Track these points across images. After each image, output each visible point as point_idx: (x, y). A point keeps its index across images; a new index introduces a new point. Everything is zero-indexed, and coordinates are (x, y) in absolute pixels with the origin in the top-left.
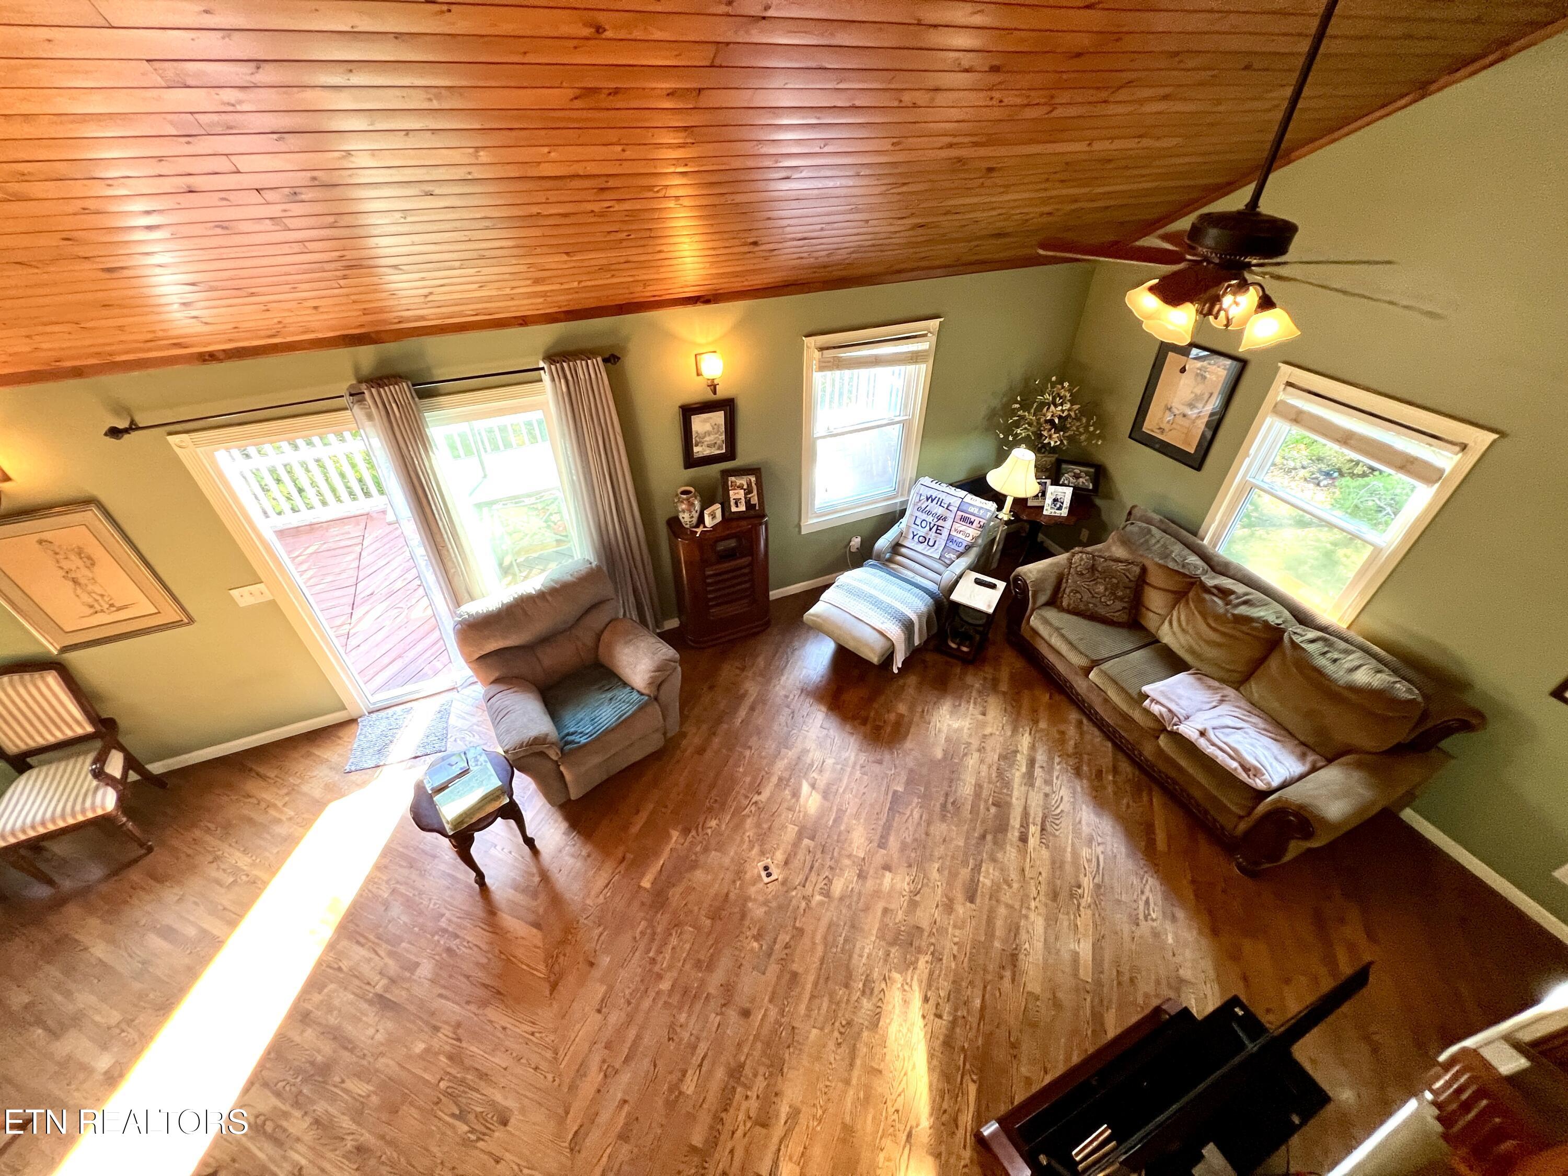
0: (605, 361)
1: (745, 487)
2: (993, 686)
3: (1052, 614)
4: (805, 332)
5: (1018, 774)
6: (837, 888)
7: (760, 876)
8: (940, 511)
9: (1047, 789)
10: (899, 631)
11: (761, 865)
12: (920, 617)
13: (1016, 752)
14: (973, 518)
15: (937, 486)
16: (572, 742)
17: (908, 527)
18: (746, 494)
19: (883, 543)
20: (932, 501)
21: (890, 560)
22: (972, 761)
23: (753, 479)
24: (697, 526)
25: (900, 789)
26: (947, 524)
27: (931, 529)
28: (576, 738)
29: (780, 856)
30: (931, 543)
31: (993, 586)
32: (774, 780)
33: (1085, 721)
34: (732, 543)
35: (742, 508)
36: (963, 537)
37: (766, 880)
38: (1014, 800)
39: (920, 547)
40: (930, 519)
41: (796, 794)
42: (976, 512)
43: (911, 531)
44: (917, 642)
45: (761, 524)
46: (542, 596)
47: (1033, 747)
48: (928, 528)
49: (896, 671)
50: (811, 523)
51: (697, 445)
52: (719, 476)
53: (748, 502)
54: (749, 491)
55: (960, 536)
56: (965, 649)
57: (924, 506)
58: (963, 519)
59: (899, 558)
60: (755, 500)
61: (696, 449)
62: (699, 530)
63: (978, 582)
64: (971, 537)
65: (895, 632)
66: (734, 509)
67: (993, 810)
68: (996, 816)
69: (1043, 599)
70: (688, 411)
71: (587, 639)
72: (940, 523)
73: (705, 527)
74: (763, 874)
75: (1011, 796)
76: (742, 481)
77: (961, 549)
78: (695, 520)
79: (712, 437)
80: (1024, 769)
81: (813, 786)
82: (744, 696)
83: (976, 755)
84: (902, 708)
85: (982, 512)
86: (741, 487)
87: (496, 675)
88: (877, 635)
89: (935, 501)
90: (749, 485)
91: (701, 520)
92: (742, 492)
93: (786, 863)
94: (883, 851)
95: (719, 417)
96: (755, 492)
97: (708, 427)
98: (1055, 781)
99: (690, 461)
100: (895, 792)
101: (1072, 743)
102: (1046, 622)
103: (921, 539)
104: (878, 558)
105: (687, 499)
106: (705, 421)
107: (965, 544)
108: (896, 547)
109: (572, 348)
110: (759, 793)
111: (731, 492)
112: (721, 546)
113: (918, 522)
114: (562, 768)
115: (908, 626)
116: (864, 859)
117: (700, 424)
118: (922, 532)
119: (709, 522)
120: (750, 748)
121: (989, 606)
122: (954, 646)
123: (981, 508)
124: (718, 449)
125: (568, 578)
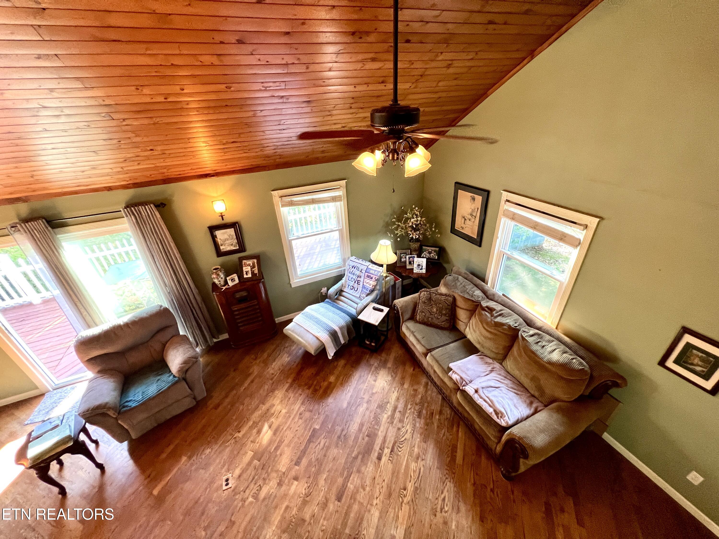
0: (157, 206)
1: (251, 265)
2: (383, 364)
3: (410, 324)
4: (272, 189)
5: (386, 416)
6: (263, 494)
7: (222, 485)
8: (358, 273)
9: (400, 425)
10: (327, 336)
11: (225, 478)
12: (341, 328)
13: (388, 402)
14: (372, 276)
15: (357, 261)
16: (127, 406)
17: (346, 281)
18: (251, 269)
19: (332, 290)
20: (355, 268)
21: (337, 299)
22: (361, 410)
23: (255, 261)
24: (224, 286)
25: (317, 427)
26: (362, 279)
27: (355, 282)
28: (130, 404)
29: (237, 472)
30: (356, 289)
31: (382, 311)
32: (251, 423)
33: (430, 383)
34: (244, 294)
35: (250, 275)
36: (368, 286)
37: (225, 488)
38: (380, 433)
39: (351, 292)
40: (354, 277)
41: (259, 432)
42: (373, 273)
43: (347, 283)
44: (343, 342)
45: (260, 282)
46: (127, 325)
47: (398, 399)
48: (354, 282)
49: (330, 358)
50: (296, 282)
51: (222, 245)
52: (237, 260)
53: (253, 273)
54: (253, 267)
55: (367, 285)
56: (373, 344)
57: (351, 271)
58: (368, 276)
59: (342, 298)
60: (256, 271)
61: (221, 248)
62: (224, 288)
63: (375, 309)
64: (372, 286)
65: (325, 337)
66: (245, 276)
67: (366, 439)
68: (367, 443)
69: (407, 316)
70: (212, 229)
71: (157, 347)
72: (359, 279)
73: (229, 286)
74: (224, 483)
75: (379, 430)
76: (250, 262)
77: (368, 292)
78: (222, 283)
79: (230, 241)
80: (389, 413)
81: (270, 427)
83: (365, 405)
84: (332, 379)
85: (376, 272)
86: (249, 265)
87: (99, 368)
88: (315, 339)
89: (356, 268)
90: (254, 264)
91: (226, 283)
92: (249, 267)
93: (239, 476)
94: (297, 467)
95: (231, 231)
96: (256, 267)
97: (226, 236)
98: (405, 420)
99: (219, 253)
100: (314, 429)
101: (420, 396)
102: (408, 328)
103: (352, 288)
104: (330, 298)
105: (216, 273)
106: (224, 233)
107: (369, 289)
108: (340, 292)
109: (137, 201)
110: (239, 432)
111: (244, 268)
112: (238, 295)
113: (350, 279)
114: (119, 422)
115: (334, 335)
116: (284, 473)
117: (220, 234)
118: (352, 284)
119: (231, 284)
120: (243, 404)
121: (377, 321)
122: (368, 343)
123: (375, 271)
124: (235, 247)
125: (145, 315)
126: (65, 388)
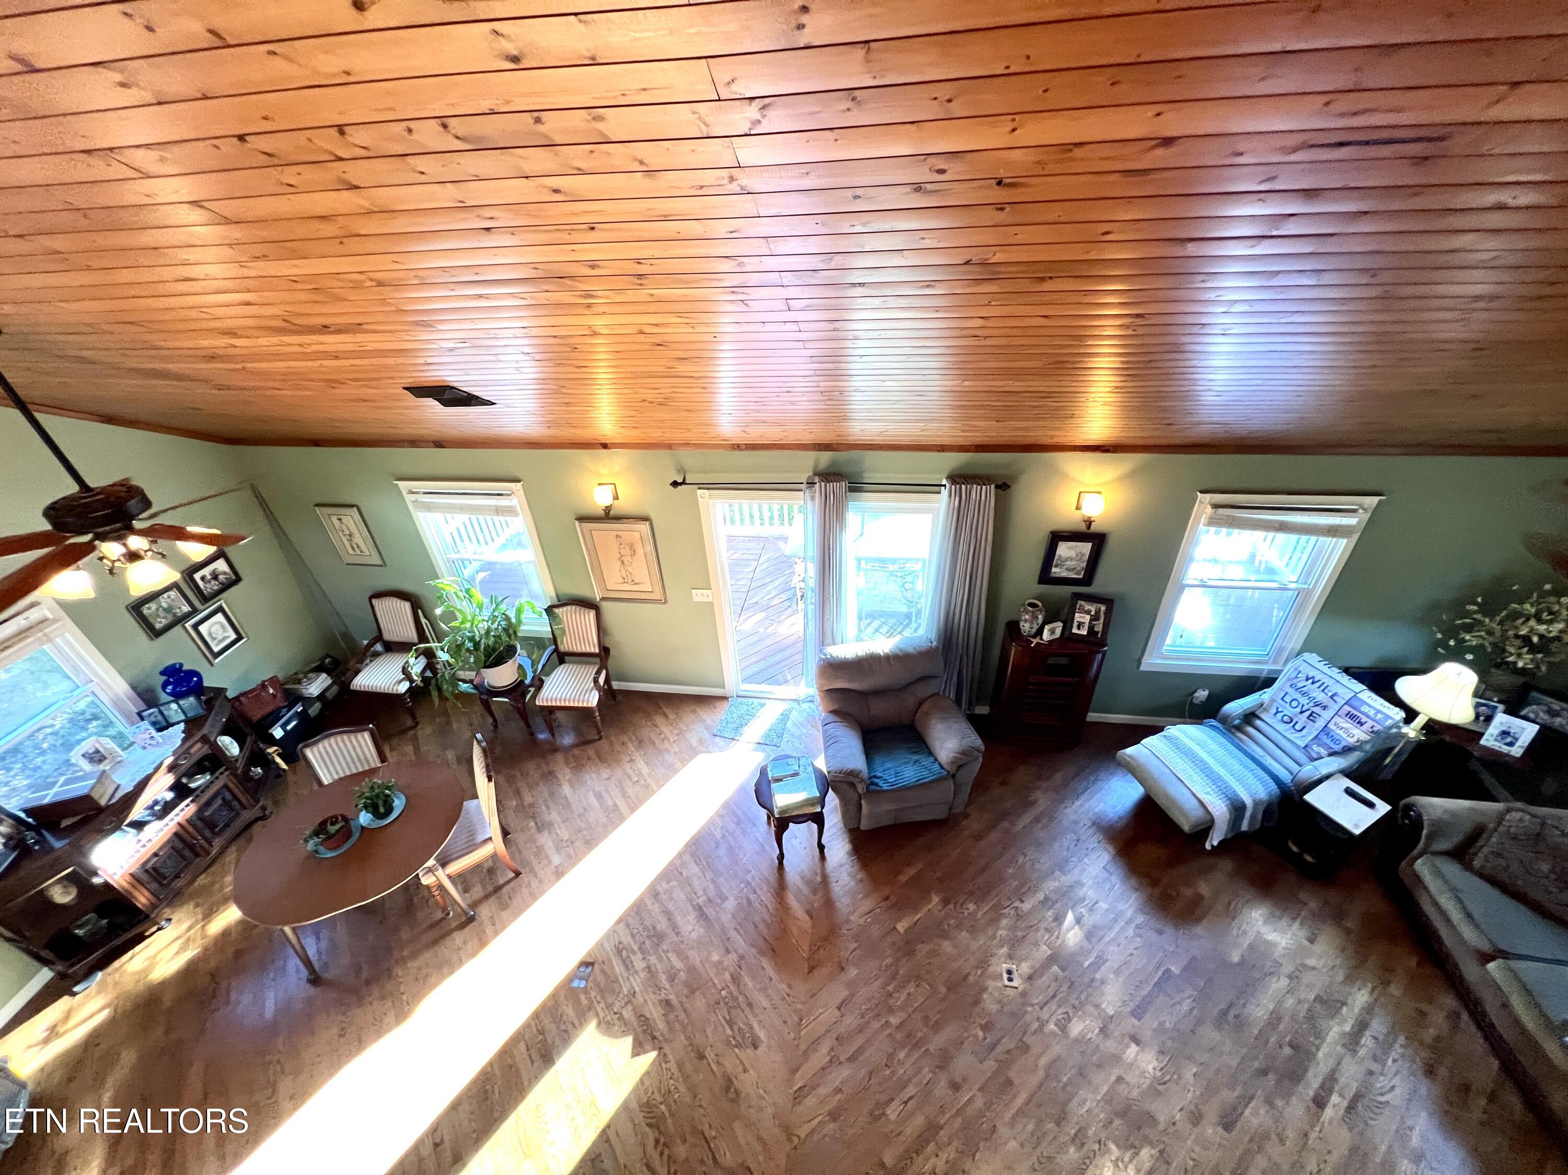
0: (997, 487)
1: (1093, 613)
2: (1337, 916)
3: (1451, 869)
4: (1203, 488)
5: (1336, 1029)
6: (1076, 1028)
7: (1001, 975)
8: (1321, 697)
9: (1375, 1067)
10: (1225, 809)
11: (1005, 966)
12: (1256, 803)
13: (1344, 1004)
14: (1364, 719)
15: (1325, 669)
16: (876, 784)
17: (1273, 701)
18: (1091, 620)
19: (1236, 707)
20: (1313, 683)
21: (1239, 728)
22: (1279, 984)
23: (1103, 608)
24: (1034, 636)
25: (1175, 970)
26: (1327, 715)
27: (1302, 712)
28: (881, 783)
29: (1025, 968)
30: (1298, 727)
31: (1371, 805)
32: (1040, 896)
33: (1465, 1016)
34: (1064, 661)
35: (1084, 632)
36: (1344, 736)
37: (1007, 983)
38: (1320, 1054)
39: (1282, 727)
40: (1304, 700)
41: (1059, 919)
42: (1372, 713)
43: (1275, 705)
44: (1245, 827)
45: (1099, 652)
46: (888, 658)
47: (1369, 1009)
48: (1298, 710)
49: (1208, 846)
50: (1152, 662)
51: (1056, 566)
52: (1069, 596)
53: (1091, 628)
54: (1095, 618)
55: (1341, 732)
56: (1308, 858)
57: (1300, 685)
58: (1351, 717)
59: (1250, 729)
60: (1099, 628)
61: (1054, 570)
62: (1035, 641)
63: (1349, 792)
64: (1355, 739)
65: (1219, 809)
66: (1075, 631)
67: (1287, 1051)
68: (1290, 1059)
69: (1443, 845)
70: (1057, 537)
71: (910, 700)
72: (1317, 709)
73: (1041, 639)
74: (1005, 976)
75: (1318, 1050)
76: (1092, 608)
77: (1337, 748)
78: (1034, 630)
79: (1074, 563)
80: (1347, 1028)
81: (1078, 921)
82: (1033, 803)
83: (1284, 982)
84: (1204, 888)
85: (1379, 716)
86: (1088, 612)
87: (835, 707)
88: (1195, 802)
89: (1317, 685)
90: (1098, 612)
91: (1040, 632)
92: (1088, 617)
93: (1030, 978)
94: (1135, 1021)
95: (1086, 548)
96: (1102, 621)
97: (1072, 554)
98: (1390, 1062)
99: (1045, 577)
100: (1168, 971)
101: (1432, 1031)
102: (1438, 874)
103: (1285, 718)
104: (1224, 721)
105: (1033, 612)
106: (1070, 548)
107: (1343, 744)
108: (1250, 717)
109: (971, 472)
110: (1022, 902)
111: (1077, 615)
112: (1051, 661)
113: (1288, 699)
114: (863, 802)
115: (1237, 809)
116: (1112, 1017)
117: (1064, 550)
118: (1289, 711)
119: (1046, 636)
120: (1026, 856)
121: (1357, 826)
122: (1295, 849)
123: (1379, 712)
124: (1076, 574)
125: (911, 650)
126: (751, 700)
